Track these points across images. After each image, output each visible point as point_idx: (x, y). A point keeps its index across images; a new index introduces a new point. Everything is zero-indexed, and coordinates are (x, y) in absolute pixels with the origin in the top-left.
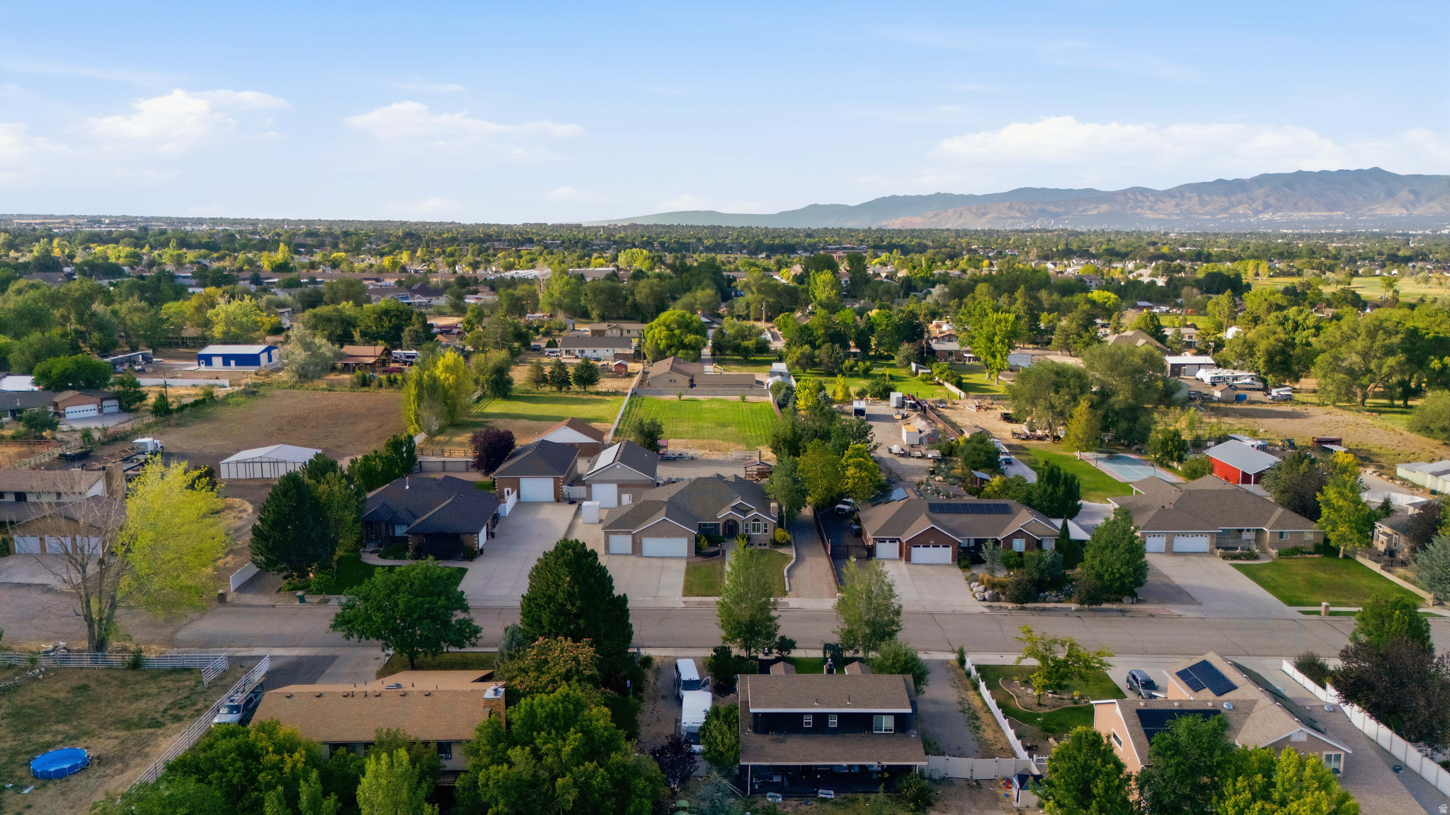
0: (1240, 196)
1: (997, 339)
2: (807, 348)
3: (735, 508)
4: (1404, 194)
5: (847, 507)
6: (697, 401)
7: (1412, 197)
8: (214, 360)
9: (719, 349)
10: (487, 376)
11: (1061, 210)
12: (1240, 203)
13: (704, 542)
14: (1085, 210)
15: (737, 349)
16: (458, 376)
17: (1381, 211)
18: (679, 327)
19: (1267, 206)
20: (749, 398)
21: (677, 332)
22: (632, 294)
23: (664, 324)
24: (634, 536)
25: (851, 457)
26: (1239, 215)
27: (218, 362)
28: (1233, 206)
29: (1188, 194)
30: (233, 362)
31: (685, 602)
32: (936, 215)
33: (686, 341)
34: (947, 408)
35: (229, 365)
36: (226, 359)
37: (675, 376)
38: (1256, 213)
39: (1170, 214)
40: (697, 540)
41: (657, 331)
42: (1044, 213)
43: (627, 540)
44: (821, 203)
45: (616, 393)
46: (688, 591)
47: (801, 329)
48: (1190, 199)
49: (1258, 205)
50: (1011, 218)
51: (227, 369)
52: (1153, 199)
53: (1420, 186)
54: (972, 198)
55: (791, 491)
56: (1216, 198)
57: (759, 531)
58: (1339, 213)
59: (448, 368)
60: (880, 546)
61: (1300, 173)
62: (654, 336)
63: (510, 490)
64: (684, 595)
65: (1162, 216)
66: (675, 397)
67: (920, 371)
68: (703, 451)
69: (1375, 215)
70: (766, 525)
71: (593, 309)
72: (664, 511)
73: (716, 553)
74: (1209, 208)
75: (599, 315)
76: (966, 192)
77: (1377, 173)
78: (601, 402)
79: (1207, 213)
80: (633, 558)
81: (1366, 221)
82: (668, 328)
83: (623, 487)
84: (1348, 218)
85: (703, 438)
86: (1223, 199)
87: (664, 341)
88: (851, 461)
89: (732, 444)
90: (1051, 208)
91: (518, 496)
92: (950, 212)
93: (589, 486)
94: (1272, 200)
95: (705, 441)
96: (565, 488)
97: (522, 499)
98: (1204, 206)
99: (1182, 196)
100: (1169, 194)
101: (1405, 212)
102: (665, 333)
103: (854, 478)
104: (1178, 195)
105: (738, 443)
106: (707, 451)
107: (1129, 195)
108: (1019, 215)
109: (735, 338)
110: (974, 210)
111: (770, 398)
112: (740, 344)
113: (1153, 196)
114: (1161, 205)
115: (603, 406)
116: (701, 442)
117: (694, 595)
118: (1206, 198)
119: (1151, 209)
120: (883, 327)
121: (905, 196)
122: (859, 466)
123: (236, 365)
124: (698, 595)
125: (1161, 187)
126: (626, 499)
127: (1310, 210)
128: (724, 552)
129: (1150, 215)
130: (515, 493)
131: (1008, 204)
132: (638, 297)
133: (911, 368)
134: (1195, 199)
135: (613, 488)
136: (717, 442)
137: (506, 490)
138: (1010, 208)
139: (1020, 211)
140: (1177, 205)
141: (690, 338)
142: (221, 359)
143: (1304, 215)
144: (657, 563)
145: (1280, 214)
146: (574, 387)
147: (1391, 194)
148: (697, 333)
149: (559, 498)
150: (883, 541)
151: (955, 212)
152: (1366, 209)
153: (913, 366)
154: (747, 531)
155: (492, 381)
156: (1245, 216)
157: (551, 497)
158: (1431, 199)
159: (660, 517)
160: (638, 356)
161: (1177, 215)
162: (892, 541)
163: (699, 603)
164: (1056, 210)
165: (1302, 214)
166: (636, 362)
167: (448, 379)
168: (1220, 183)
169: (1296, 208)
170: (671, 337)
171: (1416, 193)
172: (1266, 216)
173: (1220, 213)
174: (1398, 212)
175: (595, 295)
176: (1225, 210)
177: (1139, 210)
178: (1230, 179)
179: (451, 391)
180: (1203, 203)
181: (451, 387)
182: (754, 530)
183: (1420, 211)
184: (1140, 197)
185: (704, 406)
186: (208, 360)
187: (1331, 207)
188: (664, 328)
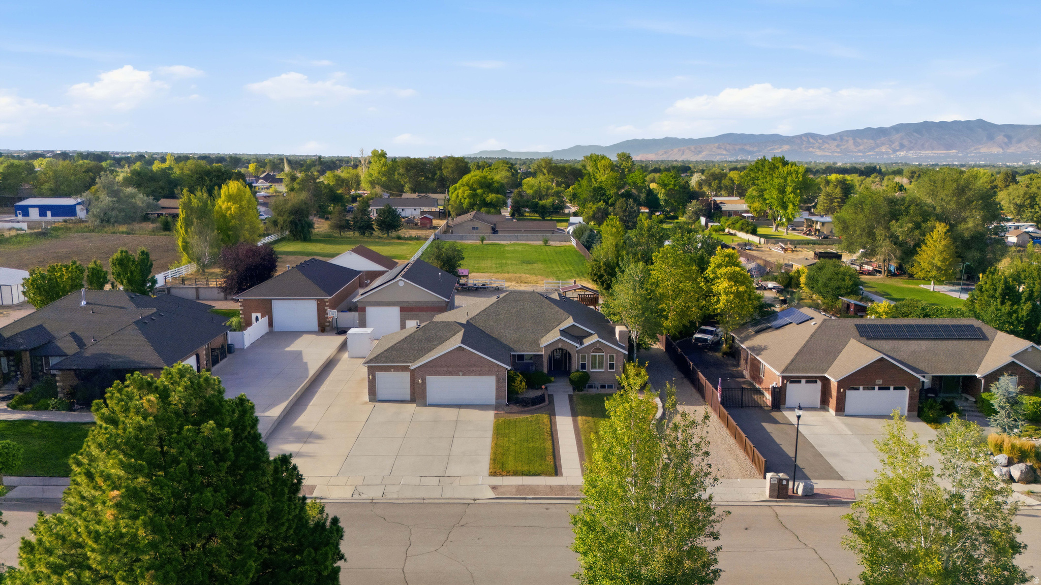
0: (883, 139)
1: (789, 189)
2: (601, 204)
3: (564, 332)
4: (1000, 138)
5: (709, 337)
6: (499, 244)
7: (1006, 140)
8: (31, 210)
9: (517, 211)
10: (285, 217)
11: (755, 149)
12: (883, 144)
13: (520, 384)
14: (773, 149)
15: (535, 208)
16: (241, 206)
17: (984, 150)
18: (482, 187)
19: (902, 147)
20: (552, 243)
21: (479, 191)
22: (440, 169)
23: (467, 185)
24: (413, 372)
25: (719, 266)
26: (883, 153)
27: (34, 214)
28: (878, 146)
29: (846, 138)
30: (49, 213)
31: (494, 488)
32: (666, 153)
33: (488, 199)
34: (753, 250)
35: (46, 215)
36: (43, 210)
37: (477, 224)
38: (895, 151)
39: (833, 152)
40: (511, 379)
41: (460, 191)
42: (743, 151)
43: (404, 379)
44: (582, 144)
45: (418, 238)
46: (499, 468)
47: (594, 189)
48: (847, 141)
49: (896, 145)
50: (719, 154)
51: (44, 219)
52: (820, 141)
53: (1011, 132)
54: (691, 141)
55: (645, 310)
56: (865, 141)
57: (601, 366)
58: (954, 151)
59: (230, 198)
60: (791, 388)
61: (926, 122)
62: (458, 196)
63: (259, 315)
64: (494, 474)
65: (827, 154)
66: (479, 242)
67: (710, 224)
68: (510, 284)
69: (980, 153)
70: (612, 357)
71: (405, 183)
72: (460, 335)
73: (541, 399)
74: (861, 148)
75: (410, 188)
76: (687, 137)
77: (981, 124)
78: (402, 244)
79: (859, 151)
80: (412, 407)
81: (972, 157)
82: (471, 188)
83: (408, 310)
84: (960, 155)
85: (508, 273)
86: (871, 141)
87: (466, 200)
88: (724, 270)
89: (540, 278)
90: (748, 148)
91: (271, 324)
92: (676, 150)
93: (363, 310)
94: (905, 142)
95: (510, 275)
96: (332, 314)
97: (276, 328)
98: (857, 146)
99: (842, 139)
100: (832, 138)
101: (1001, 150)
102: (467, 192)
103: (726, 294)
104: (838, 138)
105: (547, 277)
106: (513, 283)
107: (803, 138)
108: (725, 152)
109: (533, 198)
110: (693, 148)
111: (573, 242)
112: (538, 203)
113: (820, 139)
114: (826, 145)
115: (405, 247)
116: (506, 275)
117: (509, 474)
118: (859, 140)
119: (819, 148)
120: (671, 186)
121: (643, 139)
122: (733, 278)
123: (53, 215)
124: (516, 474)
125: (826, 134)
126: (412, 324)
127: (933, 149)
128: (551, 397)
129: (819, 153)
130: (266, 318)
131: (717, 145)
132: (445, 172)
133: (700, 222)
134: (851, 142)
135: (395, 311)
136: (524, 276)
137: (254, 315)
138: (719, 148)
139: (725, 150)
140: (838, 146)
141: (491, 197)
142: (37, 210)
143: (929, 153)
144: (451, 413)
145: (912, 152)
146: (377, 233)
147: (991, 138)
148: (497, 192)
149: (325, 327)
150: (796, 380)
151: (679, 150)
152: (973, 148)
153: (703, 220)
154: (583, 366)
155: (291, 222)
156: (887, 153)
157: (314, 325)
158: (1020, 141)
159: (455, 342)
160: (442, 215)
161: (838, 152)
162: (811, 380)
163: (520, 489)
164: (751, 149)
165: (927, 152)
166: (441, 219)
167: (229, 208)
168: (869, 129)
169: (923, 147)
170: (474, 196)
171: (1009, 137)
172: (902, 154)
173: (869, 151)
174: (996, 150)
175: (407, 170)
176: (872, 149)
177: (811, 149)
178: (875, 127)
179: (233, 221)
180: (856, 144)
181: (233, 217)
182: (594, 367)
183: (1011, 150)
184: (811, 140)
185: (506, 248)
186: (25, 211)
187: (949, 147)
188: (467, 188)
